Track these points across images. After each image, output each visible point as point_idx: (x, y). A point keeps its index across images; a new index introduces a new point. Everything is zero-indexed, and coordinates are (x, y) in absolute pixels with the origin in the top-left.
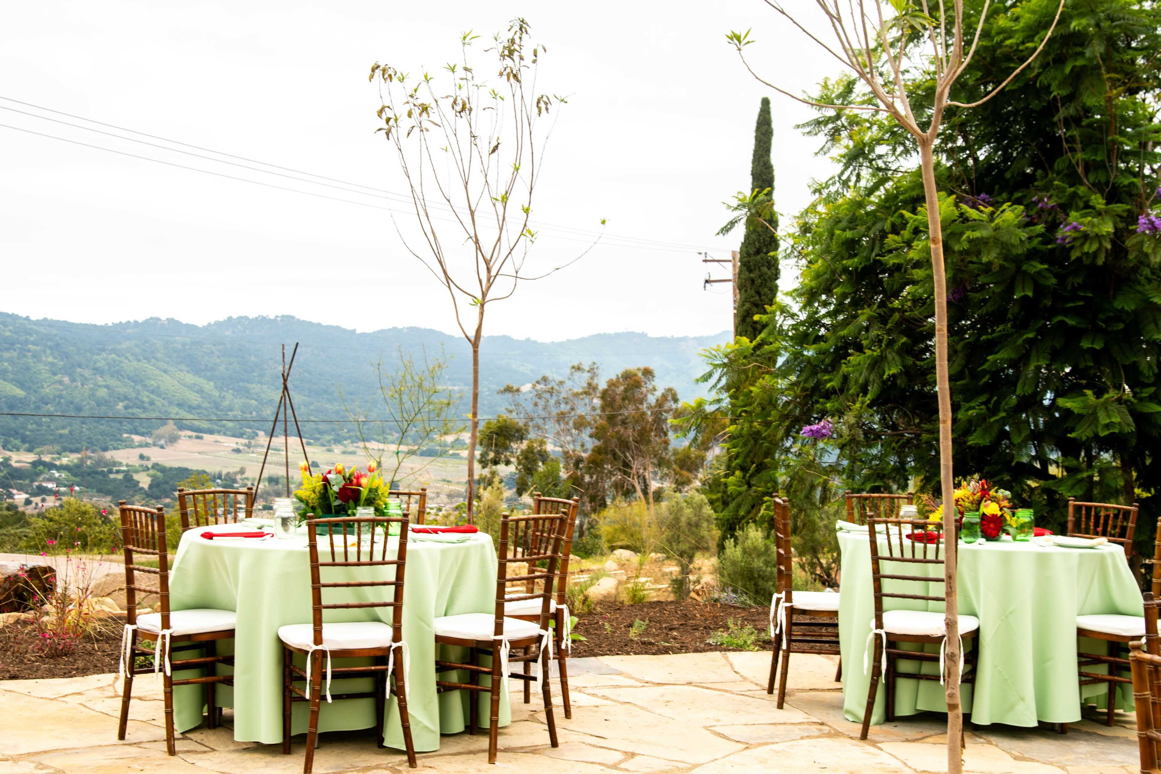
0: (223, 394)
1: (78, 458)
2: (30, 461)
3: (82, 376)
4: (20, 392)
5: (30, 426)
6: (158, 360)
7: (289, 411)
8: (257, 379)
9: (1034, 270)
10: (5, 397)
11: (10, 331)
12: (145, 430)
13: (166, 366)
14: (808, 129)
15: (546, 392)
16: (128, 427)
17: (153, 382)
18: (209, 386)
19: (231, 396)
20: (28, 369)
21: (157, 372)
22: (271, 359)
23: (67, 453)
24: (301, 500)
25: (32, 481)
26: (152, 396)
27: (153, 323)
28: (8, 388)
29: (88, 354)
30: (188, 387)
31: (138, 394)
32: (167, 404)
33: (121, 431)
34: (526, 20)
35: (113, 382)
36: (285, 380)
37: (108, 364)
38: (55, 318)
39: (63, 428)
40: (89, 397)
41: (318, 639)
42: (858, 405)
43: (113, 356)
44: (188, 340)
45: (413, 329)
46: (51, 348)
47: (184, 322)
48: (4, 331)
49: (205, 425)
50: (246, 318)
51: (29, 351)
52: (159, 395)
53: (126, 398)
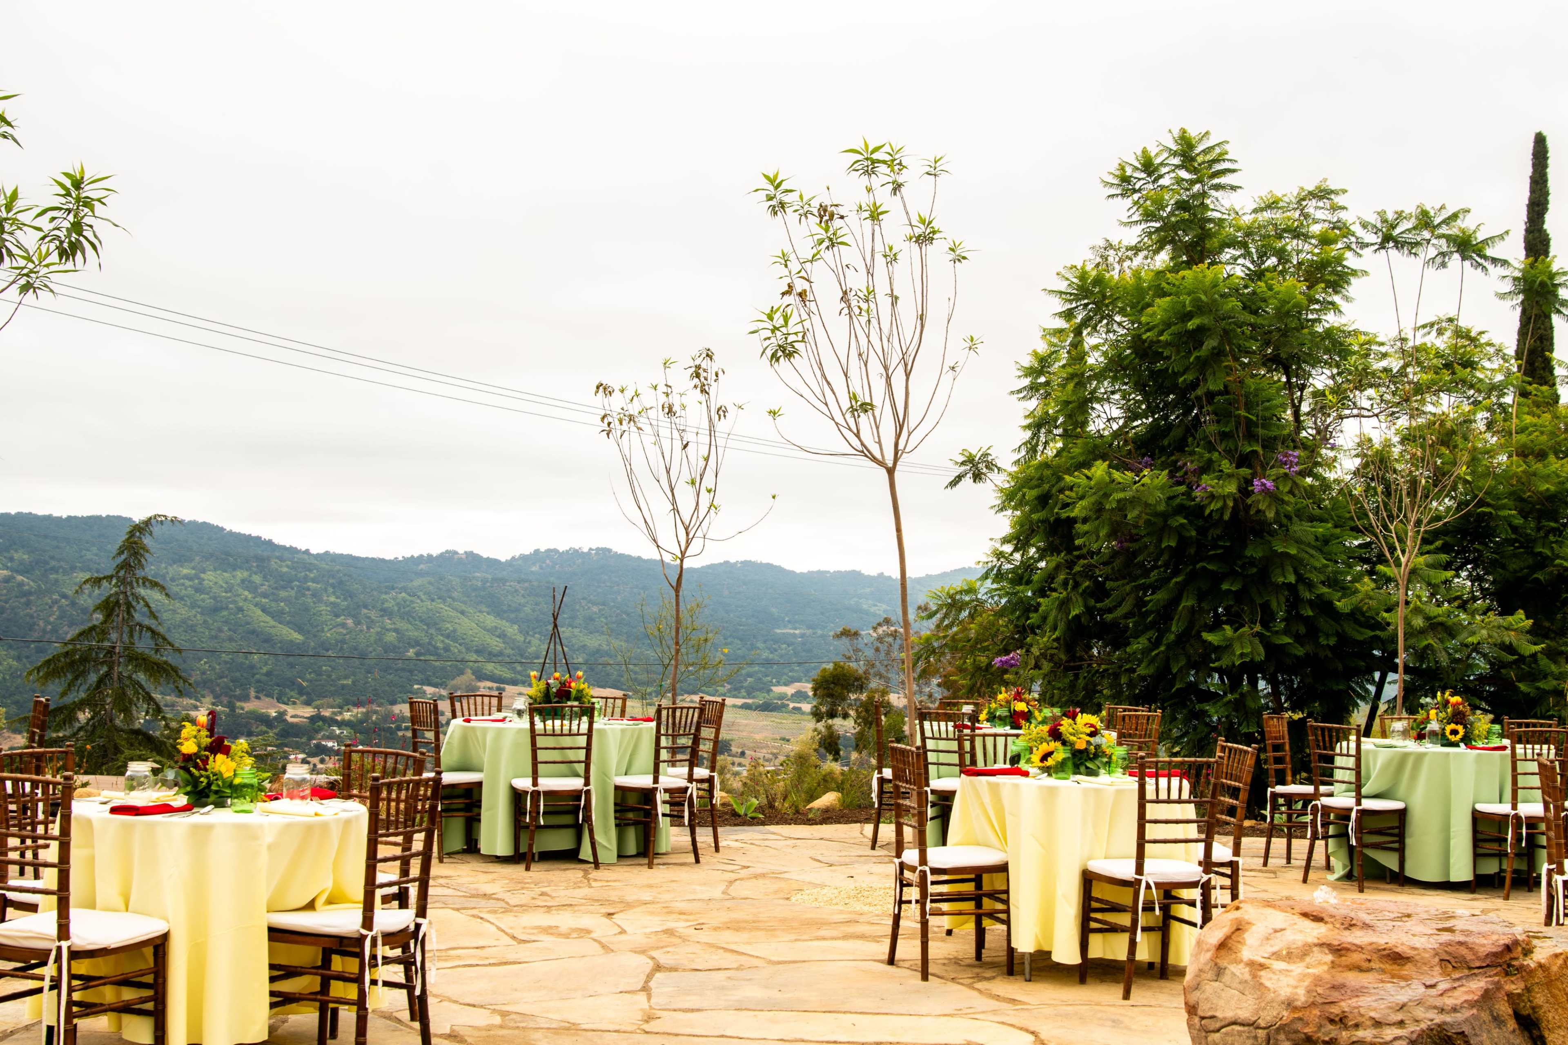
0: (529, 638)
1: (362, 713)
2: (308, 715)
3: (369, 618)
4: (297, 637)
5: (308, 676)
6: (453, 599)
7: (559, 647)
8: (567, 621)
9: (1177, 524)
10: (280, 642)
11: (287, 566)
12: (438, 680)
13: (463, 607)
14: (1021, 395)
15: (888, 635)
16: (420, 676)
17: (448, 625)
18: (512, 630)
19: (538, 642)
20: (307, 610)
21: (453, 614)
22: (584, 599)
23: (351, 707)
24: (531, 697)
25: (310, 739)
26: (447, 641)
27: (448, 557)
28: (284, 632)
29: (375, 593)
30: (488, 631)
31: (432, 638)
32: (464, 650)
33: (411, 682)
34: (712, 350)
35: (403, 625)
36: (555, 619)
37: (398, 604)
38: (339, 551)
39: (346, 677)
40: (375, 642)
41: (535, 784)
42: (1045, 639)
43: (403, 594)
44: (490, 577)
45: (746, 564)
46: (333, 586)
47: (485, 556)
48: (281, 566)
49: (508, 674)
50: (556, 551)
51: (308, 589)
52: (455, 640)
53: (417, 643)
